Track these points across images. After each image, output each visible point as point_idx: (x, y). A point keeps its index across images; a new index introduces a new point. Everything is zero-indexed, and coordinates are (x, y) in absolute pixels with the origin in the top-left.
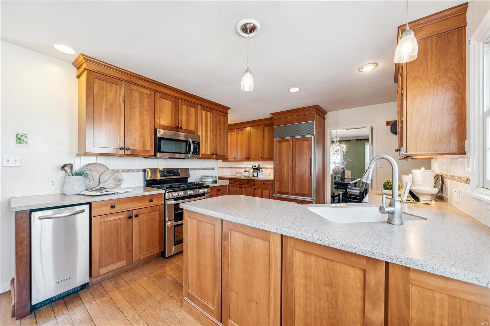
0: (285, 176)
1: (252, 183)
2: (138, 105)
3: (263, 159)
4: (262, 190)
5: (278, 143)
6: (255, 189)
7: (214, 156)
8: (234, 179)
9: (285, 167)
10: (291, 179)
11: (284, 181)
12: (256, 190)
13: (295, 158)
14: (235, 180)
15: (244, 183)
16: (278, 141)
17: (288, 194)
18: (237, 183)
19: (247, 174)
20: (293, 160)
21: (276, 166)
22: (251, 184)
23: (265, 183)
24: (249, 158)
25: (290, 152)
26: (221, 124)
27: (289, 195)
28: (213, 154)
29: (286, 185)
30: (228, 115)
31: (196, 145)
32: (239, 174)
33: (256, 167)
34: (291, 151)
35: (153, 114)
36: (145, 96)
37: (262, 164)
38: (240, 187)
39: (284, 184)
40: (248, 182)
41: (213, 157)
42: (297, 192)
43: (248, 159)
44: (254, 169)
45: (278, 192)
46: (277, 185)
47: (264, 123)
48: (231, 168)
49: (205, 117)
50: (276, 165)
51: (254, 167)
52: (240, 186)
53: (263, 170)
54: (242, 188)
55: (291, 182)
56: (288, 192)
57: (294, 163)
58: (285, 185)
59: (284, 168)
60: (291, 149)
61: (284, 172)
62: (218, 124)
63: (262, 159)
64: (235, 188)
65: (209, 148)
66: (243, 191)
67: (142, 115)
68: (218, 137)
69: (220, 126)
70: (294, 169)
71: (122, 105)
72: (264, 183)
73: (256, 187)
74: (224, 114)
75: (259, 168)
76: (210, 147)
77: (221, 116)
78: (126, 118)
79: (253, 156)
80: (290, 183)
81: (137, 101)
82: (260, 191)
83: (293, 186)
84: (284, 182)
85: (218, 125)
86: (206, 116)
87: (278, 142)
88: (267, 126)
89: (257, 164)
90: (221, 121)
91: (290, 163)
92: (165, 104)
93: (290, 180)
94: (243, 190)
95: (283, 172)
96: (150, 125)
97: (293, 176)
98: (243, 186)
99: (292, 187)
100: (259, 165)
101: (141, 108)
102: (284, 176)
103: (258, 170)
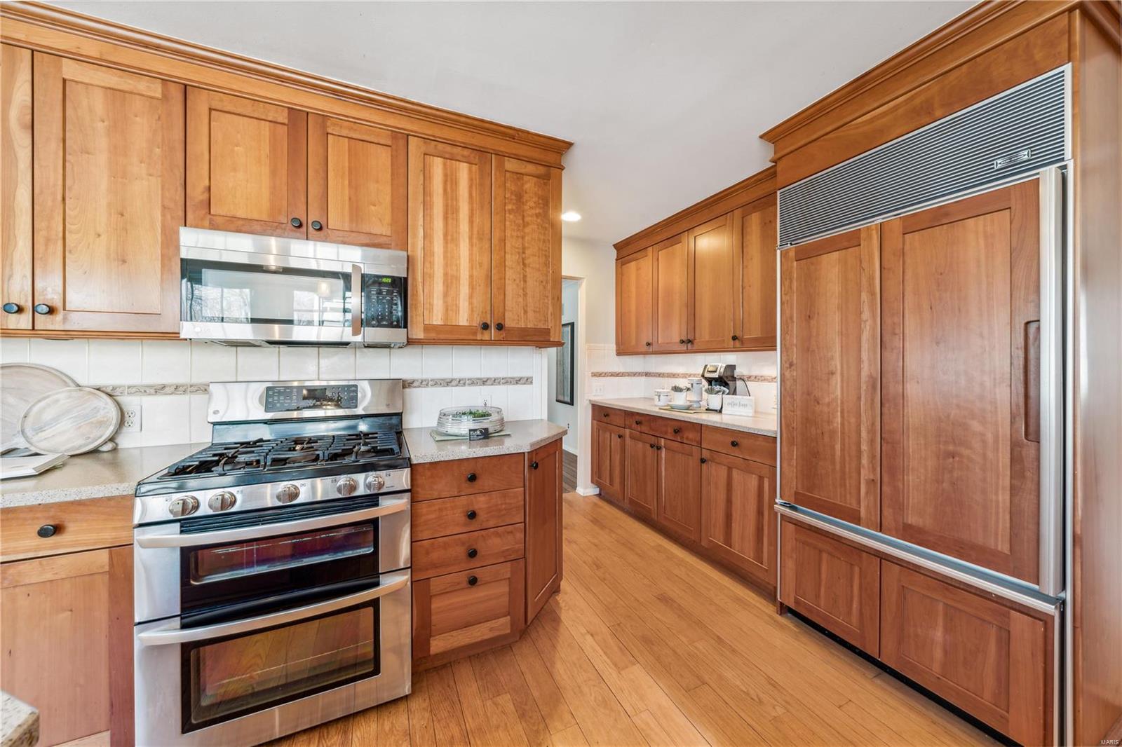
0: (839, 420)
1: (691, 435)
2: (101, 143)
3: (739, 342)
4: (730, 469)
5: (795, 262)
6: (703, 461)
7: (493, 333)
8: (638, 414)
9: (838, 377)
10: (872, 441)
11: (833, 448)
12: (704, 466)
13: (899, 330)
14: (638, 419)
15: (666, 433)
16: (798, 251)
17: (853, 517)
18: (644, 428)
19: (680, 400)
20: (886, 338)
21: (787, 374)
22: (687, 438)
23: (744, 442)
24: (689, 341)
25: (864, 296)
26: (526, 207)
27: (859, 525)
28: (485, 327)
29: (843, 472)
30: (563, 172)
31: (384, 289)
32: (659, 396)
33: (716, 375)
34: (873, 294)
35: (179, 173)
36: (138, 104)
37: (743, 362)
38: (652, 446)
39: (833, 463)
40: (676, 431)
41: (486, 337)
42: (912, 519)
43: (689, 344)
44: (710, 381)
45: (796, 493)
46: (794, 462)
47: (744, 198)
48: (647, 374)
49: (445, 182)
50: (787, 365)
51: (707, 375)
52: (653, 440)
53: (748, 383)
54: (659, 448)
55: (873, 457)
56: (854, 506)
57: (891, 357)
58: (838, 467)
59: (833, 382)
60: (871, 278)
61: (829, 405)
62: (509, 207)
63: (738, 344)
64: (640, 445)
65: (467, 304)
66: (663, 462)
67: (119, 175)
68: (511, 259)
69: (523, 217)
70: (893, 388)
71: (22, 141)
72: (734, 444)
73: (706, 454)
74: (541, 170)
75: (734, 379)
76: (471, 297)
77: (526, 178)
78: (41, 192)
79: (704, 334)
80: (865, 461)
81: (100, 125)
82: (723, 472)
83: (885, 479)
84: (833, 455)
85: (511, 211)
86: (450, 181)
87: (797, 261)
88: (755, 209)
89: (718, 362)
90: (526, 197)
91: (865, 356)
92: (239, 136)
93: (864, 447)
94: (663, 455)
95: (827, 400)
96: (163, 215)
97: (886, 428)
98: (663, 442)
99: (877, 485)
100: (731, 368)
101: (119, 151)
102: (829, 422)
103: (726, 385)
